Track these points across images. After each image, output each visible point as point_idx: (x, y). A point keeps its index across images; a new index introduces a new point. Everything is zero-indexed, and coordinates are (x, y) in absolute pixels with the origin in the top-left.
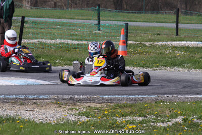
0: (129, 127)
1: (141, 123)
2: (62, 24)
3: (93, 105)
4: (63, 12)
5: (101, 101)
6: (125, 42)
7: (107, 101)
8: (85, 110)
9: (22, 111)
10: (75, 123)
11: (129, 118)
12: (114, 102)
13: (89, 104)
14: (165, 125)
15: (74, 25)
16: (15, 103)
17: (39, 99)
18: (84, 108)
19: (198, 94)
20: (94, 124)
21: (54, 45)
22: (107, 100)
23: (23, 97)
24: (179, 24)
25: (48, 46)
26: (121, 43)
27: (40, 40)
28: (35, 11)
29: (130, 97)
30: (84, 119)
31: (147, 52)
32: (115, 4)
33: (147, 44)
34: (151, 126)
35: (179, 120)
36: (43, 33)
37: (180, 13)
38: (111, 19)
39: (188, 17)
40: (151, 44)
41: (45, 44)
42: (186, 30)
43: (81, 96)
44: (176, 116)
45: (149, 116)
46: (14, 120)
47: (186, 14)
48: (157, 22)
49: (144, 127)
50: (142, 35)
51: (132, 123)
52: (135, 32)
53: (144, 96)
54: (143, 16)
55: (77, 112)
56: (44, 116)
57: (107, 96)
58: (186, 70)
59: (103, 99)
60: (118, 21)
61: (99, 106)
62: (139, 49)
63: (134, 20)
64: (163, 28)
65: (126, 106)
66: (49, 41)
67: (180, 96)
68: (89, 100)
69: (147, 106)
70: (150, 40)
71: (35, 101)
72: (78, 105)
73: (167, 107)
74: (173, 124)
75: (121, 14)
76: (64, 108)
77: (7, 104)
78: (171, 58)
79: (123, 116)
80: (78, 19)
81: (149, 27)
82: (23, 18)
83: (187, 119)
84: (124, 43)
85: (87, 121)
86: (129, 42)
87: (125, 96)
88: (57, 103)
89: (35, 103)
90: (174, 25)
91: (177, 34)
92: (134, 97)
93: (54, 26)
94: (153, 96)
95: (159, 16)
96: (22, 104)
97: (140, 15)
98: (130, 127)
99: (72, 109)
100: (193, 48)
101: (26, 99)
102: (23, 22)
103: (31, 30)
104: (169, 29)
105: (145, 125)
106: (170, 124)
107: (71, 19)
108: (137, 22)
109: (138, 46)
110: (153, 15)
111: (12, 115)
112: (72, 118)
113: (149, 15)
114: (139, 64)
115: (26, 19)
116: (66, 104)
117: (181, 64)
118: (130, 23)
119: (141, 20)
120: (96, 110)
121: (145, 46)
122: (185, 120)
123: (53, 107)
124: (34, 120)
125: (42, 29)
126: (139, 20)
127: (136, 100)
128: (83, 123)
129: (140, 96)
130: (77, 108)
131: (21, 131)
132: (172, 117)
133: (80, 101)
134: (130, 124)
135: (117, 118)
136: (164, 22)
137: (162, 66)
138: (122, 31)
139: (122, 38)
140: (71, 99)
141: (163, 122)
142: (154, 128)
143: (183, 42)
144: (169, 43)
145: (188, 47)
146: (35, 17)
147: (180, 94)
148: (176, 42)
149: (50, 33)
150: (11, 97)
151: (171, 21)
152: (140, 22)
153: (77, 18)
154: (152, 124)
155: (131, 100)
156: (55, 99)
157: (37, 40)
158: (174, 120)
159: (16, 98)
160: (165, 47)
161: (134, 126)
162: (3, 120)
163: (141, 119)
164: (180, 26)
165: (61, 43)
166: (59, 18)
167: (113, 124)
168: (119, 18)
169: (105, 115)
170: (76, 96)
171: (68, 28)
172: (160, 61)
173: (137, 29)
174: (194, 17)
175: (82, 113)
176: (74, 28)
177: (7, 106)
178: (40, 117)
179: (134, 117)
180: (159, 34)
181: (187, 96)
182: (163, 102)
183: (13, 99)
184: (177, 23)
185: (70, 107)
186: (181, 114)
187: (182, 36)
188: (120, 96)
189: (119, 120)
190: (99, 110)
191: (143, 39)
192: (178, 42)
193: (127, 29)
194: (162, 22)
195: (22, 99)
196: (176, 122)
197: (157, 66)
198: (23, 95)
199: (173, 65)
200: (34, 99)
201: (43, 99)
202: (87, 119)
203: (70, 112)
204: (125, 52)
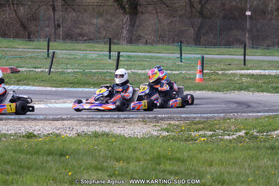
1: (211, 136)
2: (151, 58)
3: (172, 122)
4: (152, 47)
5: (179, 119)
6: (202, 71)
8: (166, 126)
9: (115, 128)
10: (158, 137)
11: (201, 132)
12: (190, 119)
13: (169, 122)
14: (231, 137)
15: (161, 58)
16: (109, 121)
17: (129, 118)
19: (259, 112)
20: (173, 137)
21: (144, 74)
22: (184, 118)
25: (139, 75)
26: (198, 71)
27: (133, 71)
28: (130, 47)
29: (203, 115)
30: (165, 134)
31: (219, 79)
32: (194, 40)
33: (220, 72)
34: (219, 139)
35: (242, 133)
36: (135, 64)
37: (247, 47)
38: (192, 53)
39: (254, 50)
40: (223, 73)
41: (137, 73)
42: (252, 61)
43: (163, 115)
44: (240, 130)
45: (218, 131)
46: (108, 135)
47: (253, 48)
48: (229, 55)
50: (216, 65)
51: (204, 136)
52: (210, 63)
53: (214, 115)
54: (217, 50)
55: (160, 128)
56: (132, 132)
57: (184, 115)
58: (251, 93)
59: (181, 117)
60: (196, 54)
61: (177, 123)
62: (213, 77)
63: (210, 53)
64: (234, 60)
65: (199, 123)
66: (140, 71)
68: (170, 118)
69: (216, 123)
70: (222, 70)
73: (233, 123)
74: (237, 137)
75: (199, 48)
76: (149, 125)
78: (239, 84)
79: (196, 131)
81: (222, 59)
82: (119, 53)
83: (248, 133)
84: (200, 72)
85: (167, 136)
86: (205, 71)
87: (199, 115)
88: (143, 121)
89: (126, 121)
90: (242, 57)
91: (245, 64)
92: (206, 115)
93: (144, 59)
94: (221, 115)
95: (230, 50)
96: (115, 122)
97: (214, 49)
98: (202, 139)
99: (155, 126)
100: (257, 75)
101: (118, 118)
102: (119, 57)
103: (126, 63)
104: (238, 60)
105: (214, 138)
106: (234, 137)
107: (159, 53)
109: (212, 74)
110: (226, 49)
111: (107, 131)
112: (155, 133)
113: (223, 49)
114: (213, 89)
115: (121, 54)
116: (151, 122)
117: (247, 89)
118: (205, 56)
119: (216, 53)
120: (175, 127)
121: (218, 74)
122: (246, 134)
123: (140, 124)
124: (124, 135)
125: (135, 61)
126: (214, 53)
127: (207, 118)
128: (164, 137)
129: (211, 115)
130: (160, 124)
131: (113, 144)
132: (236, 131)
133: (162, 119)
134: (202, 137)
136: (235, 55)
137: (231, 90)
138: (199, 62)
139: (199, 68)
140: (155, 118)
141: (229, 135)
142: (222, 140)
143: (249, 71)
144: (238, 71)
145: (253, 75)
146: (129, 52)
147: (244, 113)
148: (243, 71)
149: (142, 65)
151: (240, 54)
153: (163, 52)
154: (220, 137)
155: (204, 118)
156: (141, 118)
157: (130, 71)
158: (238, 134)
160: (234, 75)
161: (205, 139)
162: (99, 135)
163: (211, 133)
164: (247, 57)
166: (149, 52)
167: (188, 138)
168: (198, 52)
169: (182, 131)
170: (159, 116)
171: (156, 60)
172: (229, 86)
173: (212, 60)
174: (258, 50)
175: (163, 129)
176: (161, 60)
177: (103, 124)
178: (129, 132)
179: (206, 132)
180: (229, 64)
181: (249, 114)
182: (230, 119)
183: (108, 118)
184: (245, 55)
185: (154, 124)
186: (244, 129)
187: (249, 66)
188: (195, 115)
189: (193, 134)
190: (177, 126)
191: (217, 69)
192: (245, 71)
193: (203, 60)
194: (233, 55)
195: (115, 118)
197: (228, 91)
199: (241, 89)
200: (125, 118)
201: (132, 118)
202: (167, 134)
203: (154, 128)
204: (201, 80)
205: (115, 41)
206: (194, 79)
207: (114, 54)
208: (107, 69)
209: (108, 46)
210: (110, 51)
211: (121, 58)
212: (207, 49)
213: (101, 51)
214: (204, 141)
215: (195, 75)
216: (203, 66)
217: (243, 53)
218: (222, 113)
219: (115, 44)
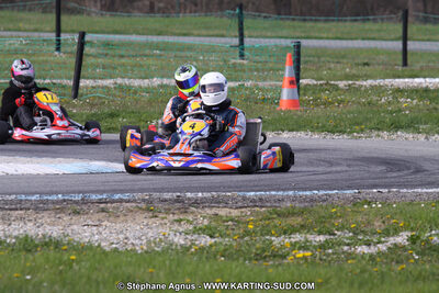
0: (298, 256)
1: (322, 246)
2: (165, 47)
3: (223, 212)
4: (167, 21)
5: (240, 204)
6: (295, 82)
7: (254, 203)
8: (206, 222)
9: (75, 227)
10: (186, 249)
11: (297, 237)
12: (269, 204)
13: (214, 211)
14: (373, 250)
15: (190, 48)
16: (62, 210)
17: (113, 202)
18: (204, 218)
20: (225, 250)
21: (147, 90)
22: (253, 201)
23: (78, 197)
24: (409, 43)
25: (135, 93)
26: (286, 82)
27: (119, 81)
28: (108, 20)
29: (301, 193)
30: (205, 241)
31: (340, 102)
32: (275, 2)
33: (342, 84)
34: (343, 253)
35: (402, 239)
36: (123, 65)
37: (410, 19)
38: (269, 34)
39: (429, 26)
40: (349, 85)
41: (129, 88)
42: (423, 54)
43: (200, 194)
44: (396, 232)
45: (339, 233)
46: (57, 244)
47: (426, 20)
48: (363, 39)
49: (328, 255)
50: (332, 65)
51: (304, 248)
52: (316, 59)
53: (330, 192)
54: (335, 26)
55: (191, 228)
56: (121, 236)
57: (252, 193)
58: (422, 137)
59: (244, 198)
60: (282, 37)
61: (235, 213)
62: (324, 96)
63: (317, 35)
64: (376, 51)
65: (291, 213)
66: (136, 83)
67: (405, 190)
68: (216, 202)
69: (336, 213)
70: (347, 77)
71: (102, 205)
72: (192, 213)
73: (378, 213)
74: (389, 248)
75: (288, 23)
76: (163, 219)
77: (45, 214)
78: (391, 113)
79: (285, 233)
80: (199, 35)
81: (347, 49)
82: (82, 35)
83: (418, 237)
84: (291, 83)
85: (211, 246)
86: (303, 82)
87: (291, 193)
88: (148, 210)
89: (103, 210)
90: (399, 45)
91: (405, 63)
92: (308, 193)
93: (147, 52)
94: (348, 192)
95: (368, 26)
96: (76, 213)
97: (327, 25)
98: (300, 254)
99: (179, 221)
100: (437, 90)
101: (84, 202)
102: (82, 44)
103: (100, 60)
104: (389, 53)
105: (330, 251)
106: (383, 247)
107: (185, 35)
108: (321, 38)
109: (321, 89)
110: (356, 24)
111: (55, 235)
112: (179, 240)
113: (348, 24)
114: (324, 126)
116: (168, 211)
117: (411, 125)
118: (304, 43)
119: (330, 35)
120: (230, 223)
121: (336, 88)
122: (413, 240)
123: (142, 218)
124: (99, 245)
125: (122, 56)
126: (325, 35)
127: (312, 200)
128: (202, 249)
129: (322, 192)
130: (190, 218)
131: (71, 267)
132: (387, 233)
133: (196, 203)
134: (300, 249)
135: (273, 238)
136: (380, 39)
137: (371, 129)
138: (288, 59)
139: (288, 72)
140: (178, 200)
141: (368, 244)
142: (349, 256)
143: (417, 80)
144: (388, 81)
145: (426, 90)
146: (108, 33)
147: (406, 187)
148: (401, 80)
149: (141, 66)
150: (54, 197)
151: (393, 36)
152: (328, 38)
153: (196, 32)
154: (346, 248)
155: (304, 199)
156: (144, 200)
157: (112, 81)
158: (391, 240)
159: (64, 200)
160: (379, 90)
161: (308, 254)
162: (37, 246)
163: (322, 238)
164: (411, 45)
165: (162, 86)
166: (160, 34)
167: (264, 251)
168: (285, 33)
169: (247, 233)
170: (189, 195)
171: (179, 53)
172: (367, 119)
173: (320, 53)
175: (200, 229)
176: (188, 54)
177: (46, 217)
178: (113, 238)
179: (308, 236)
180: (366, 64)
181: (420, 190)
182: (369, 203)
183: (57, 202)
184: (405, 39)
185: (176, 217)
186: (405, 228)
187: (417, 67)
188: (280, 193)
189: (276, 241)
190: (237, 221)
191: (334, 75)
192: (407, 80)
193: (298, 54)
194: (374, 39)
195: (76, 202)
196: (395, 244)
197: (362, 131)
198: (79, 193)
199: (396, 126)
200: (100, 202)
201: (121, 201)
202: (210, 241)
203: (176, 227)
204: (294, 103)
205: (72, 5)
206: (276, 101)
207: (70, 38)
208: (52, 77)
209: (52, 17)
210: (58, 32)
211: (87, 49)
212: (309, 24)
213: (36, 30)
214: (305, 258)
215: (278, 90)
216: (298, 69)
217: (400, 33)
218: (349, 188)
219: (73, 12)
